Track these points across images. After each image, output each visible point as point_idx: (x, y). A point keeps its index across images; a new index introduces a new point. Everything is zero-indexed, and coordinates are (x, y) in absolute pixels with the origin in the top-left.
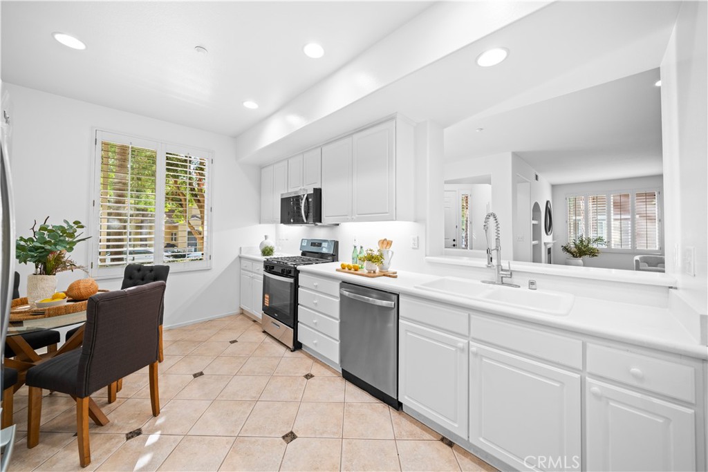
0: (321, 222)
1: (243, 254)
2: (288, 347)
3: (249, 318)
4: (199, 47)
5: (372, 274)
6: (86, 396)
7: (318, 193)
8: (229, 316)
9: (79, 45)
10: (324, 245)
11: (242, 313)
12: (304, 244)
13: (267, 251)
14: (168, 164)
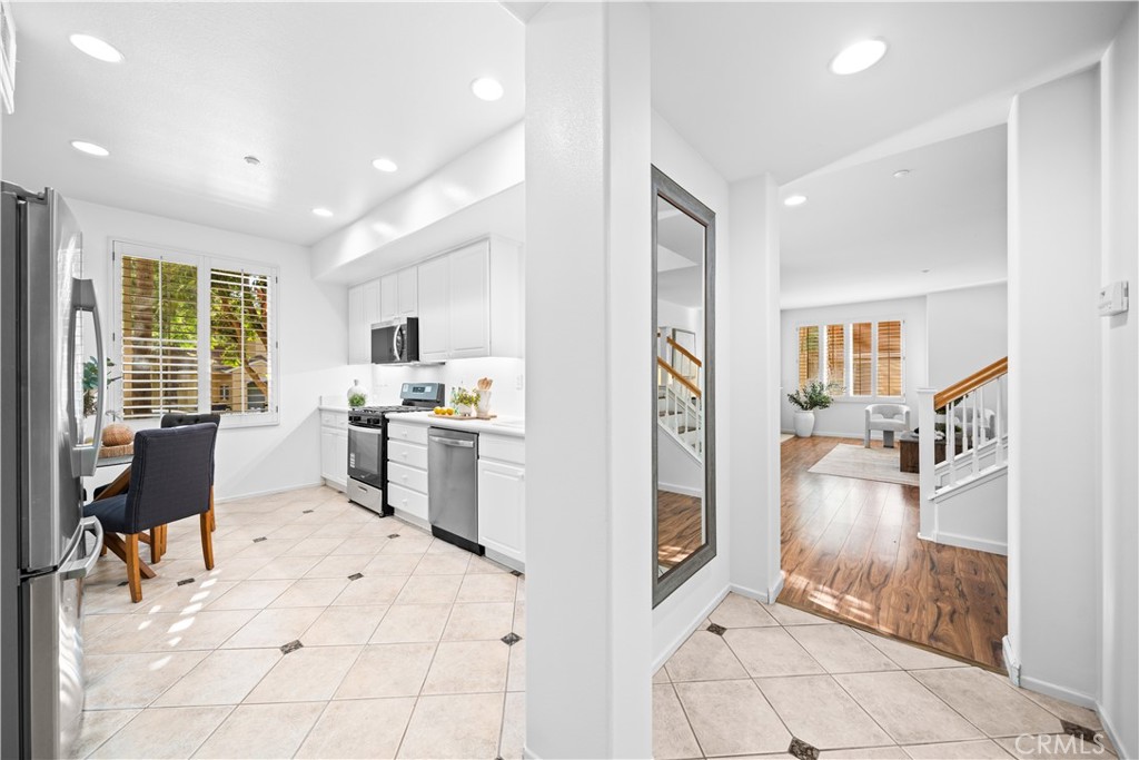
0: (418, 359)
1: (324, 406)
2: (377, 514)
3: (334, 489)
4: (251, 159)
5: (465, 416)
6: (136, 533)
7: (413, 324)
8: (306, 489)
9: (99, 151)
10: (428, 389)
11: (325, 484)
12: (405, 390)
13: (356, 401)
14: (213, 277)
